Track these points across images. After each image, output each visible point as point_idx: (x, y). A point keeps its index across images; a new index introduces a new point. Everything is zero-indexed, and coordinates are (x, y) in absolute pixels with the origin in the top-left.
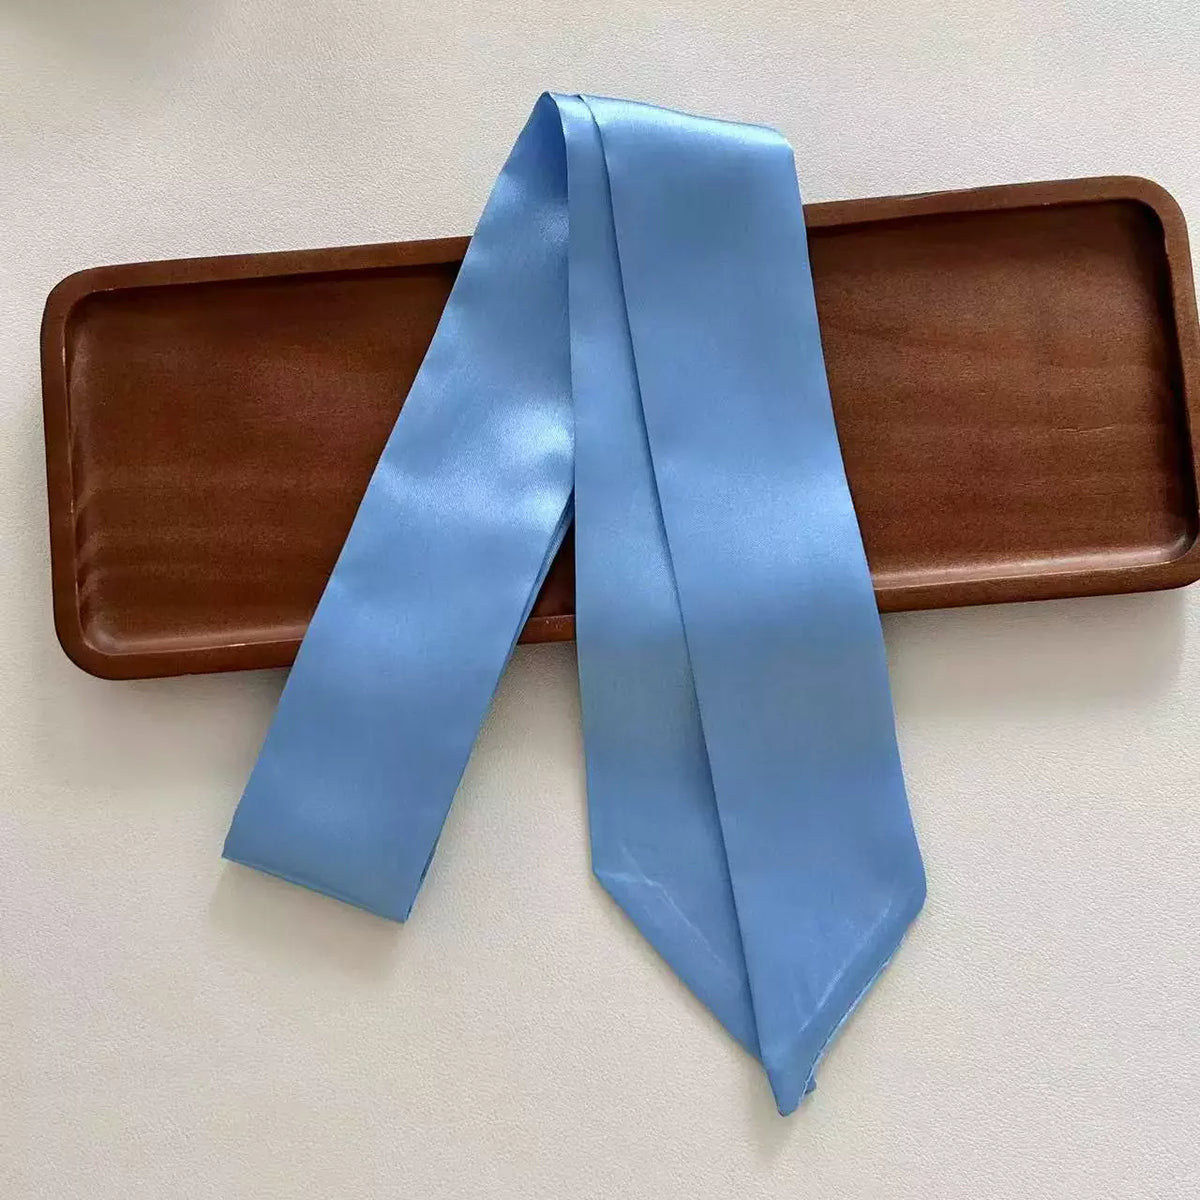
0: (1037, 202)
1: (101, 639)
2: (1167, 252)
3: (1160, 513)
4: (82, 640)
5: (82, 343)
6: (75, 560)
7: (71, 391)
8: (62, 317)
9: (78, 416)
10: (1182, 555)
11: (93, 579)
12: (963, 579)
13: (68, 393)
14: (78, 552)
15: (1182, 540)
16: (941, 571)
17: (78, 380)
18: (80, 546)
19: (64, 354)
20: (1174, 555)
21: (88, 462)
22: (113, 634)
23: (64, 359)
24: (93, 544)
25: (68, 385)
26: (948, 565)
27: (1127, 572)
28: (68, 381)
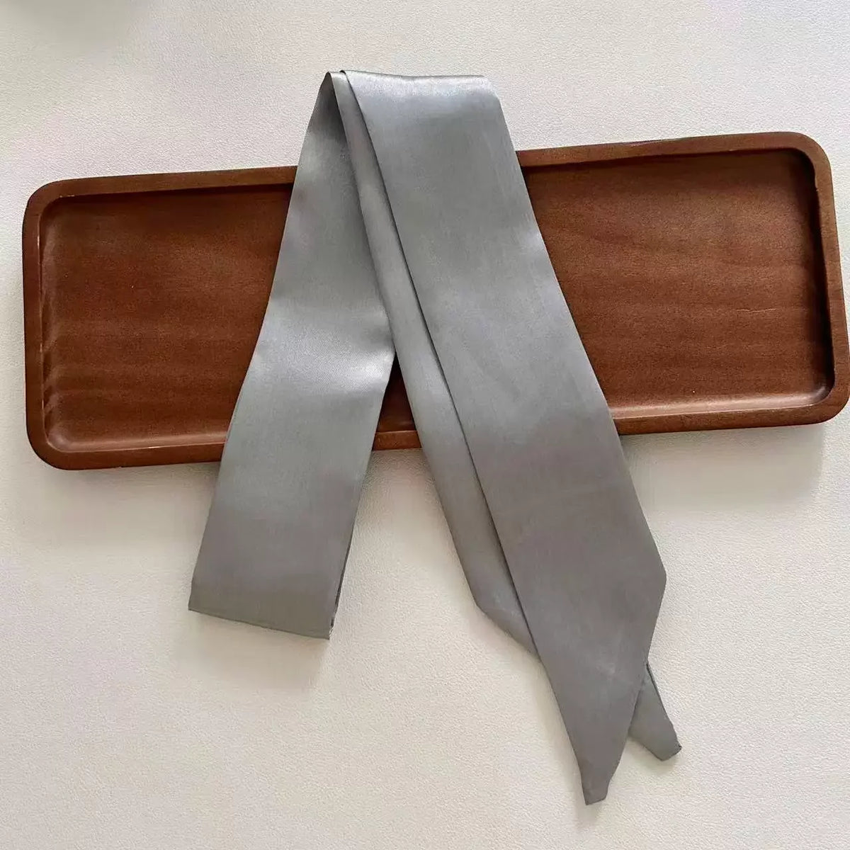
0: (725, 149)
1: (59, 441)
2: (817, 186)
3: (807, 370)
4: (46, 441)
5: (52, 233)
6: (43, 385)
7: (43, 266)
8: (37, 215)
9: (47, 285)
10: (821, 399)
11: (54, 399)
12: (666, 413)
13: (41, 266)
14: (45, 379)
15: (822, 390)
16: (651, 407)
17: (48, 259)
18: (46, 376)
19: (38, 240)
20: (815, 400)
21: (53, 317)
22: (67, 438)
23: (38, 244)
24: (55, 374)
25: (41, 263)
26: (656, 403)
27: (782, 411)
28: (42, 258)
